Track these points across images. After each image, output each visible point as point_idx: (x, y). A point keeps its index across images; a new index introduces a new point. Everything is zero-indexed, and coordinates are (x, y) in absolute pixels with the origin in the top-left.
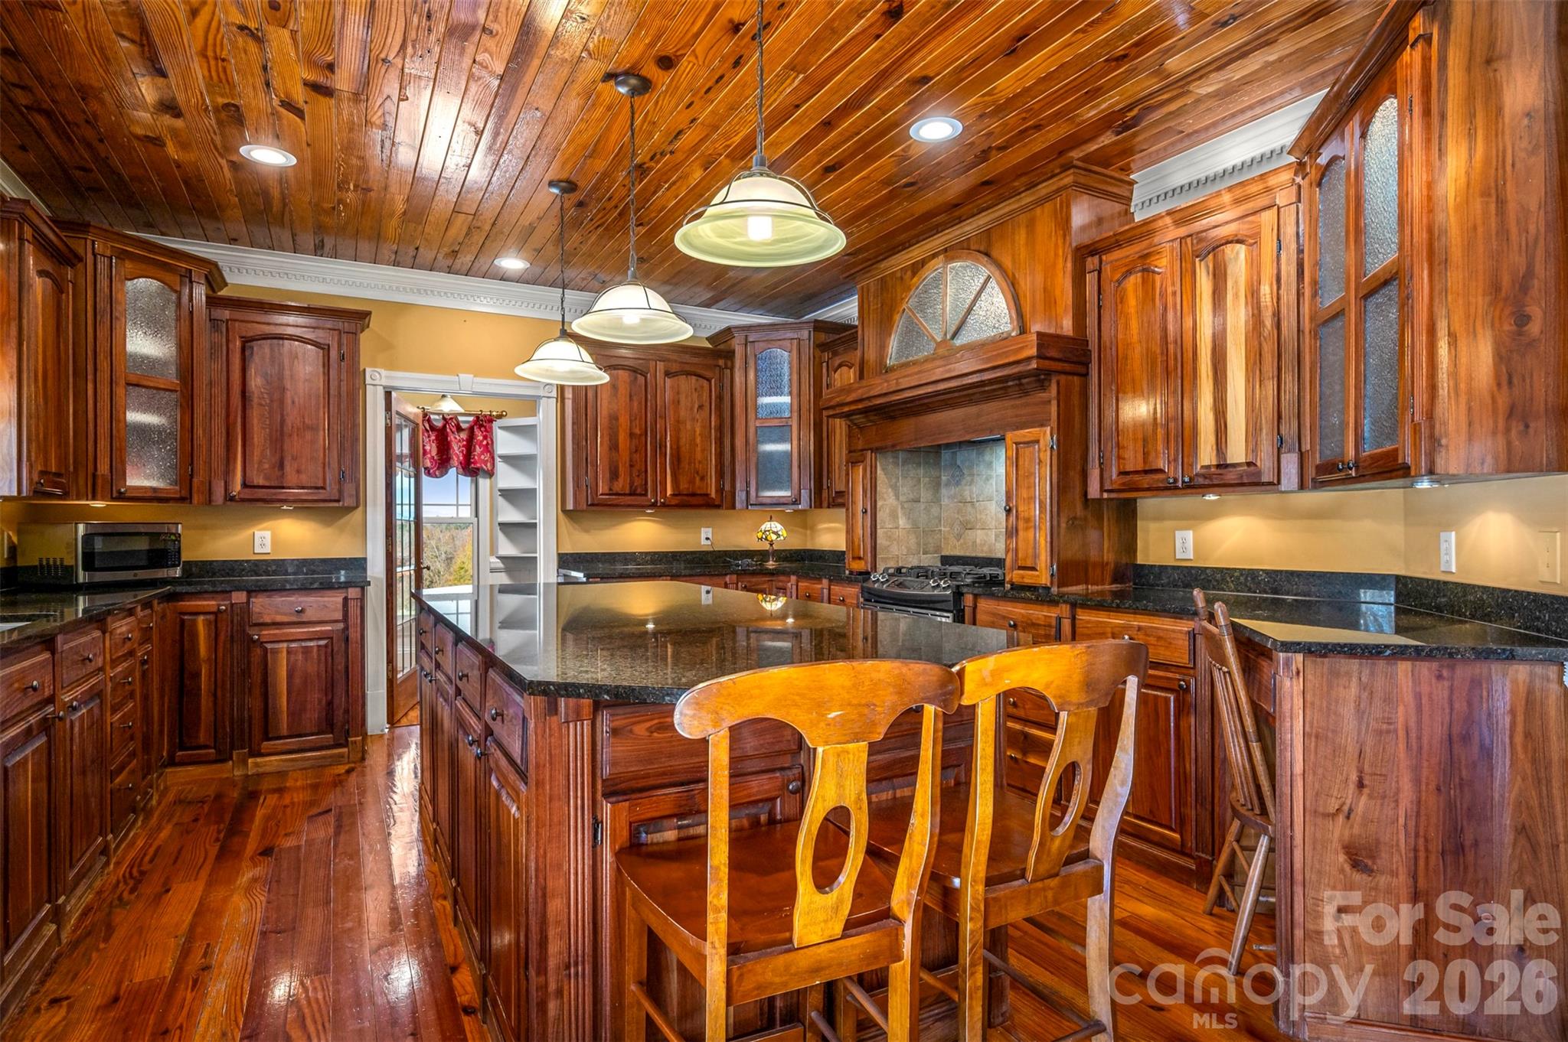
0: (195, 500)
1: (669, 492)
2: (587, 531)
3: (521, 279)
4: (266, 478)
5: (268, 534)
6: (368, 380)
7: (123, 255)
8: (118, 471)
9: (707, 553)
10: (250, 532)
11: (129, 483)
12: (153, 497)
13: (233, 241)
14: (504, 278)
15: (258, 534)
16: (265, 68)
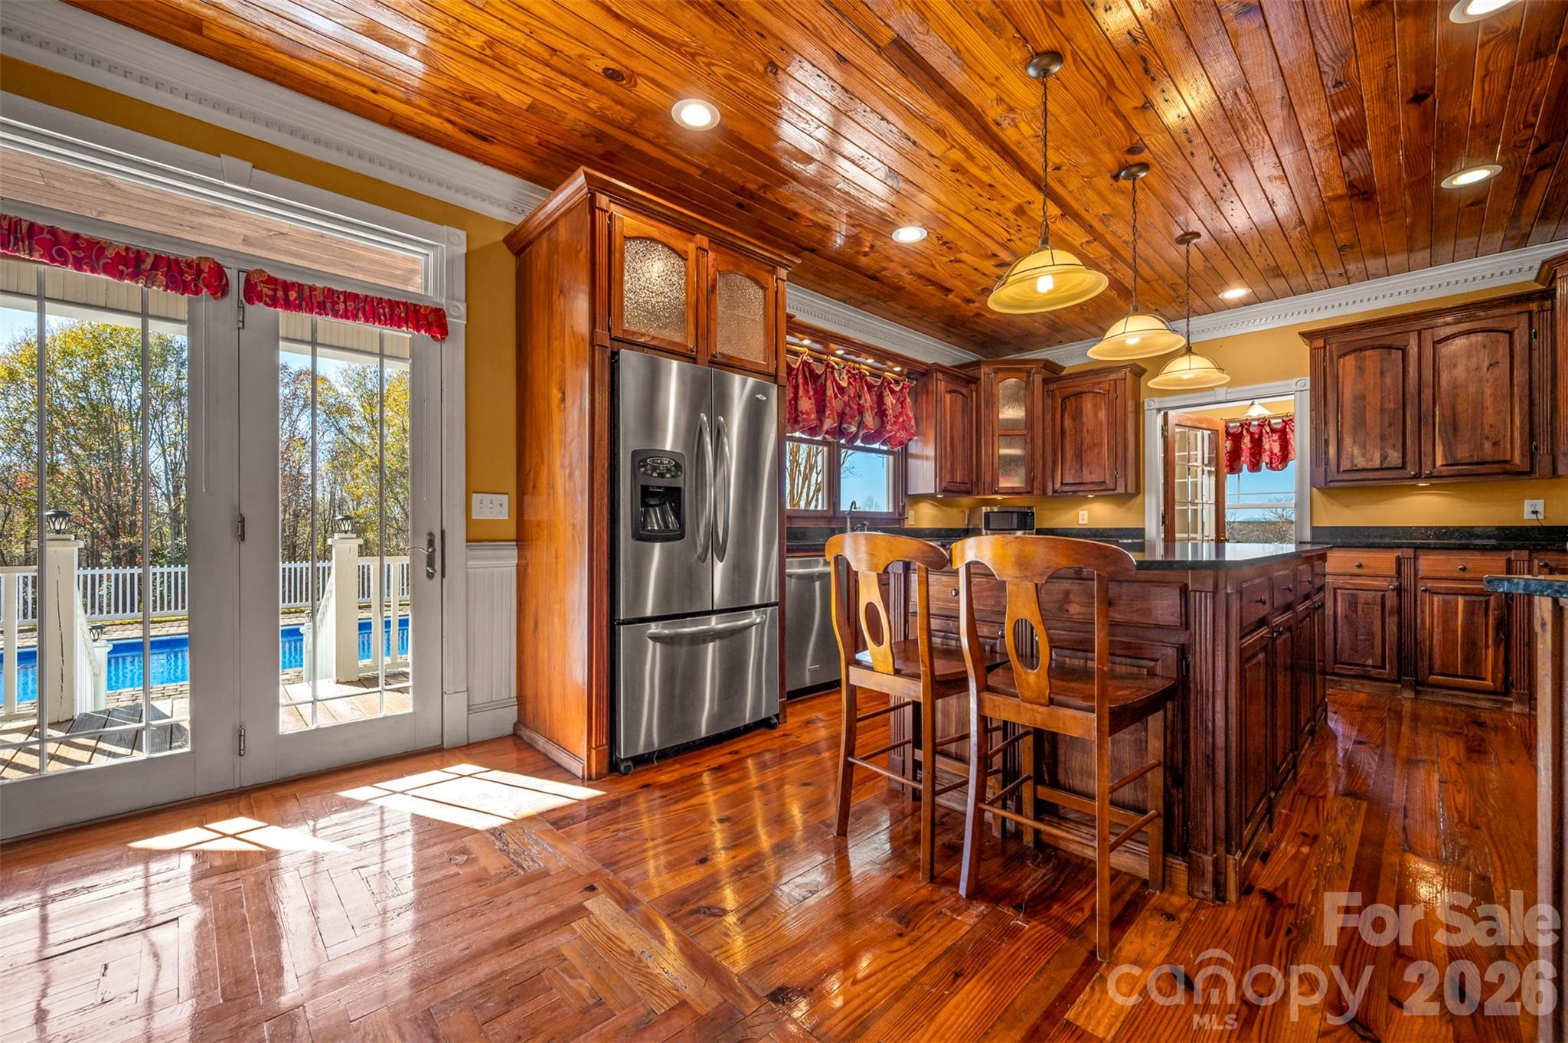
0: (1035, 491)
1: (1439, 461)
2: (1347, 506)
3: (1245, 303)
4: (1074, 479)
5: (1086, 513)
6: (1146, 407)
7: (997, 371)
8: (995, 481)
9: (1533, 528)
10: (1076, 511)
11: (1001, 485)
12: (1013, 492)
13: (1061, 343)
14: (1228, 306)
15: (1081, 513)
16: (976, 269)
